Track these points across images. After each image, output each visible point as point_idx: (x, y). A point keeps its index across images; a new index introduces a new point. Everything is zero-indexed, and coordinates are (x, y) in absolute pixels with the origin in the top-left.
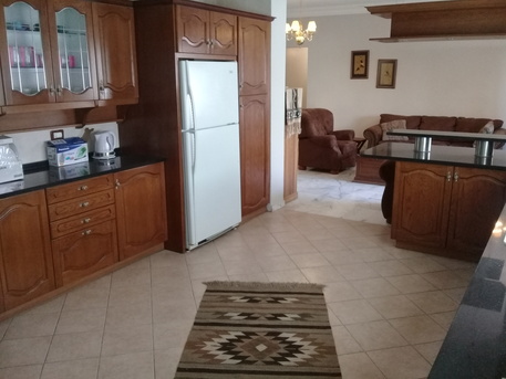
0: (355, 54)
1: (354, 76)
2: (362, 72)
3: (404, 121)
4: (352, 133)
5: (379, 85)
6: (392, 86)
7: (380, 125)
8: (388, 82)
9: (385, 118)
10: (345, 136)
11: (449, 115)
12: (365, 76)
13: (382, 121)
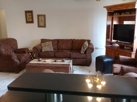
0: (26, 12)
1: (27, 22)
2: (31, 20)
3: (51, 42)
4: (27, 49)
5: (39, 26)
6: (45, 26)
7: (40, 44)
8: (43, 25)
9: (43, 41)
10: (23, 51)
11: (70, 38)
12: (32, 22)
13: (42, 42)
